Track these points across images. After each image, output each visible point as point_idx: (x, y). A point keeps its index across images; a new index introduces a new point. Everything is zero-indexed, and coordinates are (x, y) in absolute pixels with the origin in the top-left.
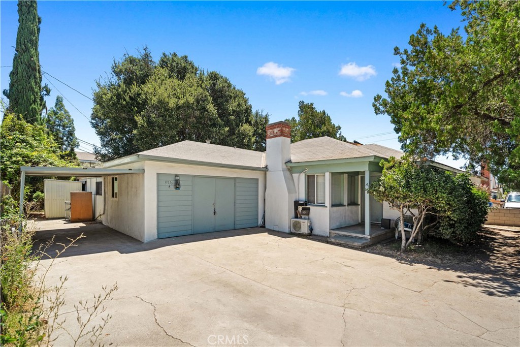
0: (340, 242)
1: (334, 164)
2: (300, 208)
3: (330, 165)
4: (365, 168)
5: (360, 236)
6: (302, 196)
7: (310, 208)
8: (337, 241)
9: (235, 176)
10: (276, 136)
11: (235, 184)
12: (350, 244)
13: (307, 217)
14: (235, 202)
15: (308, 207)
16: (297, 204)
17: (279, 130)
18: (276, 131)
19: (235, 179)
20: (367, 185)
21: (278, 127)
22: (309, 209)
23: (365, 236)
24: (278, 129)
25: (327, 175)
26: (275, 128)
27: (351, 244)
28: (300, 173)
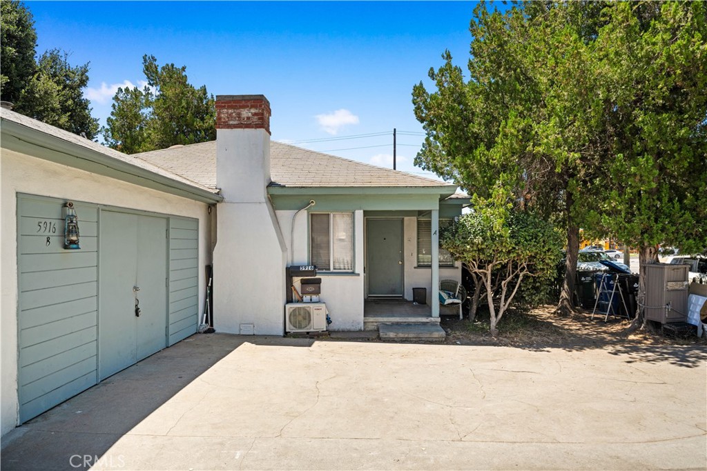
0: (406, 336)
1: (374, 196)
2: (297, 281)
3: (365, 197)
4: (434, 206)
5: (424, 320)
6: (301, 256)
7: (320, 279)
8: (401, 335)
9: (167, 210)
10: (248, 126)
11: (167, 230)
12: (425, 336)
13: (315, 298)
14: (167, 279)
15: (317, 277)
16: (292, 271)
17: (255, 114)
18: (245, 113)
19: (168, 218)
20: (435, 233)
21: (252, 107)
22: (319, 281)
23: (432, 319)
24: (253, 111)
25: (359, 215)
26: (244, 107)
27: (428, 336)
28: (299, 209)
